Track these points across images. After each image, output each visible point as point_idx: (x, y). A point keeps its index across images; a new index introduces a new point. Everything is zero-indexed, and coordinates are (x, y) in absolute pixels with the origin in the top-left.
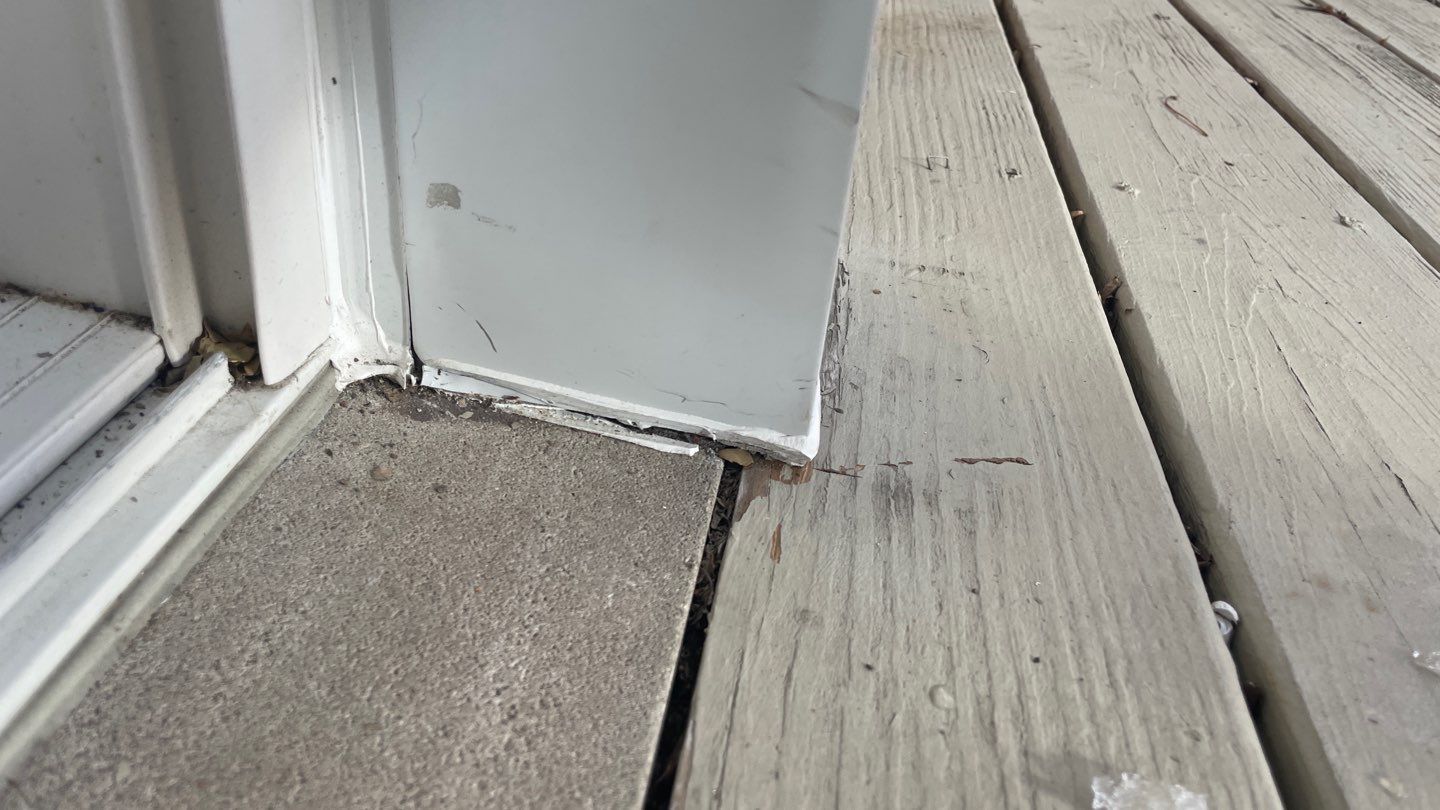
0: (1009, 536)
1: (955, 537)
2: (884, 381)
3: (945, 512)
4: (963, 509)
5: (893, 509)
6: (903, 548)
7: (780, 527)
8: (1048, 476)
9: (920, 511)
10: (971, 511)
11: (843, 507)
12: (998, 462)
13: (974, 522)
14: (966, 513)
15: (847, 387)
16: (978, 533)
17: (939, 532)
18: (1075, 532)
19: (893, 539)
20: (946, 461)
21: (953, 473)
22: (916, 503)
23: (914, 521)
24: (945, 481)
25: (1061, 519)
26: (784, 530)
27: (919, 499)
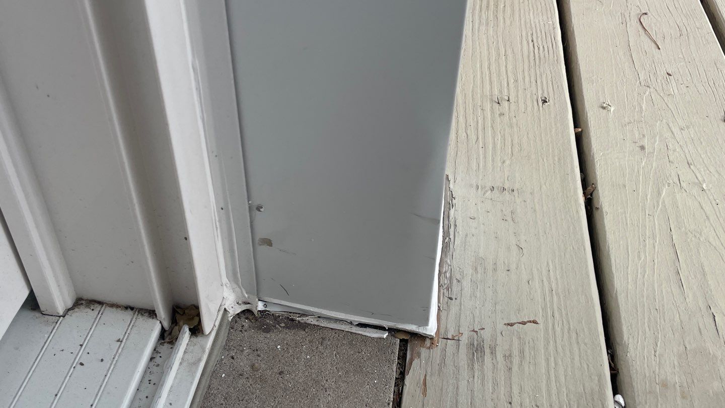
0: (526, 369)
1: (503, 372)
2: (472, 275)
3: (498, 357)
4: (507, 355)
5: (475, 358)
6: (479, 381)
7: (426, 375)
8: (546, 330)
9: (488, 358)
10: (510, 356)
11: (453, 360)
12: (524, 323)
13: (511, 362)
14: (508, 357)
15: (455, 281)
16: (512, 369)
17: (495, 370)
18: (556, 364)
19: (475, 377)
20: (500, 326)
21: (503, 333)
22: (486, 354)
23: (484, 365)
24: (499, 338)
25: (551, 357)
26: (427, 378)
27: (487, 351)
